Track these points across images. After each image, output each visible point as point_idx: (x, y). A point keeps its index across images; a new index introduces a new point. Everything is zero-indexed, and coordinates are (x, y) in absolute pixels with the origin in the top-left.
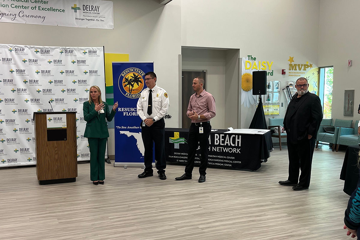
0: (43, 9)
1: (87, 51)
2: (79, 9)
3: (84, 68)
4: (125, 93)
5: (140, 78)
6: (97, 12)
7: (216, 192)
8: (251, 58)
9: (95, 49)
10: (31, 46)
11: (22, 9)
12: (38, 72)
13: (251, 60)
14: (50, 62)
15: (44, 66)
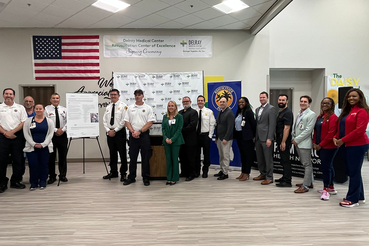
0: (160, 46)
1: (190, 75)
2: (186, 43)
3: (188, 88)
4: (217, 107)
5: (230, 94)
6: (200, 45)
7: (296, 207)
8: (337, 76)
9: (196, 73)
10: (150, 73)
11: (146, 47)
12: (153, 92)
13: (337, 77)
14: (162, 84)
15: (158, 87)
